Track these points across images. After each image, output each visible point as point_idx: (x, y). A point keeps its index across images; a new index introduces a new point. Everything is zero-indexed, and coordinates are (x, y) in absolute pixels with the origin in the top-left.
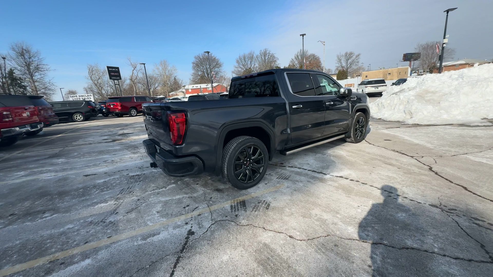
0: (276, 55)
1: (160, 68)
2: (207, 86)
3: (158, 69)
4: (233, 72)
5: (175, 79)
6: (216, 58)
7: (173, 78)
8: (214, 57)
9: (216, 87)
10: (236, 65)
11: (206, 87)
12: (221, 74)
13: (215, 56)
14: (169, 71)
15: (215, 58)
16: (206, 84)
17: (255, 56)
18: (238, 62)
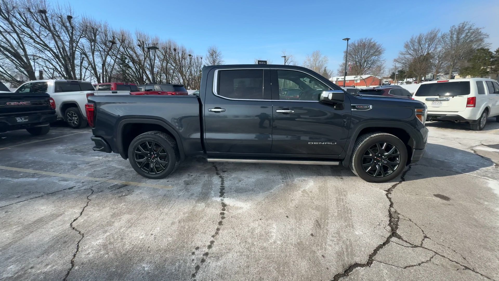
0: (483, 31)
1: (312, 59)
2: (355, 78)
3: (309, 60)
4: (396, 61)
5: (325, 70)
6: (377, 44)
7: (323, 69)
8: (374, 43)
9: (365, 80)
10: (404, 50)
11: (353, 79)
12: (379, 64)
13: (376, 41)
14: (319, 62)
15: (374, 45)
16: (355, 76)
17: (439, 35)
18: (407, 46)
